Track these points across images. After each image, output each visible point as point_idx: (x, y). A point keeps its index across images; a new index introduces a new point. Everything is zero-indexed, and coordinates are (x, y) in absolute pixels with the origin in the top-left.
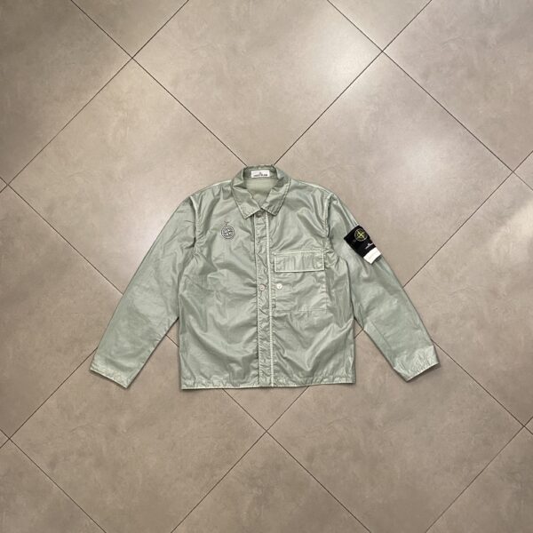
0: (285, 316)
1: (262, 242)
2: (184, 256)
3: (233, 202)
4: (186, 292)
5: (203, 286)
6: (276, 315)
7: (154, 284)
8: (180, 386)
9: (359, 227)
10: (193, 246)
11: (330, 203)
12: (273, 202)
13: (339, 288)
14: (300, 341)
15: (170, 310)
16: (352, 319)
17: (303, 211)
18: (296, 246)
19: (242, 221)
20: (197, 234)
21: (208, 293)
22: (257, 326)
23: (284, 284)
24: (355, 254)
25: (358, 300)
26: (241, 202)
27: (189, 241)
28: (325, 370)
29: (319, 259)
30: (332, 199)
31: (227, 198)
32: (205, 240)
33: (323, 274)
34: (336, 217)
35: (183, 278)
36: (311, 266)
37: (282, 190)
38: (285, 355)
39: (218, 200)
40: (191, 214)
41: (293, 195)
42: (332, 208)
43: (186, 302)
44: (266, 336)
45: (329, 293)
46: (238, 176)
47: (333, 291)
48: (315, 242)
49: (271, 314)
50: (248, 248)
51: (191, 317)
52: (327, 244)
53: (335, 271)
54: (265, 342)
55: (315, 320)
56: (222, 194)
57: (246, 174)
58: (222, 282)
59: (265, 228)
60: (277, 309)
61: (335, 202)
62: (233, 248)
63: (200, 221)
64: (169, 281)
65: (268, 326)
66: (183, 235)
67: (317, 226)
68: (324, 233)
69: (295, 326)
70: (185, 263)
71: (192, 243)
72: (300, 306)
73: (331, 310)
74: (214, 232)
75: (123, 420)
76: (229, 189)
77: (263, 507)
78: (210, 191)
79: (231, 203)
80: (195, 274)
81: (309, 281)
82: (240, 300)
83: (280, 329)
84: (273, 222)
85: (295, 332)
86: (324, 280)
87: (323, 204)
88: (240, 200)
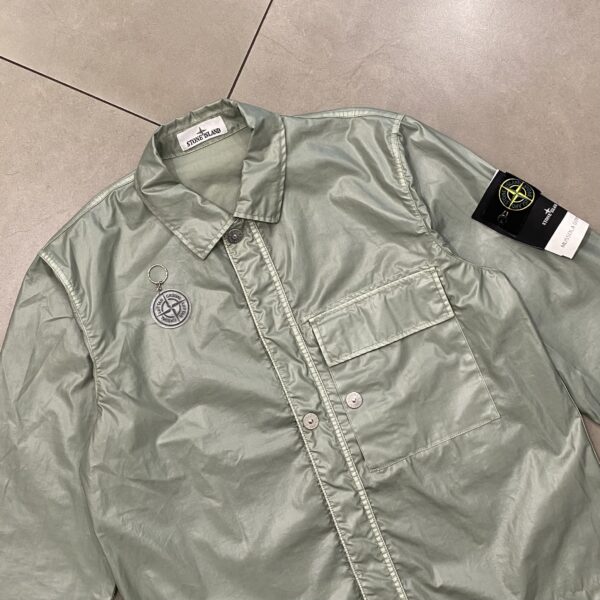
1: (266, 300)
2: (76, 413)
3: (158, 227)
4: (113, 511)
5: (154, 477)
7: (23, 517)
9: (502, 176)
10: (90, 378)
11: (404, 144)
12: (260, 190)
13: (513, 350)
14: (464, 528)
15: (88, 572)
16: (577, 421)
17: (342, 187)
18: (357, 279)
19: (198, 266)
20: (91, 343)
21: (168, 489)
22: (331, 528)
23: (363, 389)
24: (516, 246)
25: (573, 363)
26: (179, 220)
27: (76, 371)
28: (559, 581)
29: (429, 292)
30: (405, 131)
31: (139, 223)
32: (118, 351)
33: (454, 326)
34: (432, 173)
36: (414, 317)
37: (272, 154)
38: (438, 582)
39: (117, 236)
40: (57, 297)
41: (305, 156)
42: (415, 152)
43: (120, 539)
44: (368, 549)
45: (489, 370)
46: (146, 160)
47: (499, 362)
48: (404, 255)
49: (358, 486)
50: (238, 330)
51: (150, 573)
52: (436, 248)
53: (484, 308)
54: (371, 566)
55: (478, 456)
56: (121, 217)
57: (164, 146)
58: (200, 446)
59: (262, 263)
60: (369, 462)
61: (415, 137)
62: (197, 344)
63: (88, 304)
64: (58, 493)
65: (364, 520)
66: (56, 358)
67: (396, 212)
68: (420, 223)
69: (435, 493)
70: (86, 429)
71: (85, 371)
72: (426, 434)
73: (510, 414)
74: (135, 321)
76: (135, 198)
78: (89, 221)
79: (154, 231)
80: (120, 454)
81: (423, 358)
82: (265, 474)
83: (395, 516)
84: (277, 238)
85: (442, 508)
86: (464, 342)
87: (388, 153)
88: (172, 216)
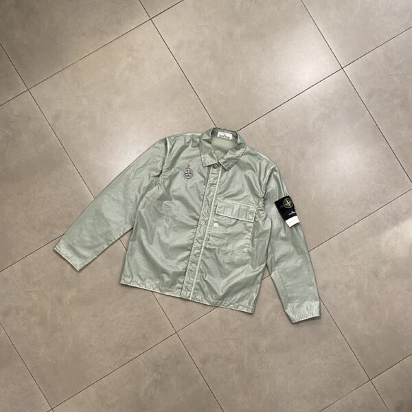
0: (215, 249)
1: (212, 187)
2: (149, 182)
3: (198, 151)
4: (143, 210)
5: (158, 209)
6: (208, 246)
7: (121, 197)
8: (120, 281)
9: (288, 197)
10: (159, 176)
11: (271, 173)
12: (229, 159)
13: (261, 239)
14: (221, 271)
15: (128, 220)
16: (264, 265)
17: (249, 173)
18: (237, 198)
19: (201, 168)
20: (164, 168)
21: (161, 215)
22: (191, 250)
23: (220, 224)
24: (280, 216)
25: (272, 252)
26: (205, 153)
27: (156, 172)
28: (234, 298)
29: (251, 213)
30: (273, 170)
31: (195, 147)
32: (169, 174)
33: (251, 225)
34: (273, 184)
35: (144, 199)
36: (244, 216)
37: (238, 153)
38: (206, 279)
39: (187, 146)
40: (163, 151)
41: (245, 159)
42: (272, 177)
43: (141, 217)
44: (196, 260)
45: (252, 241)
46: (207, 133)
47: (256, 240)
48: (252, 199)
49: (203, 245)
50: (201, 190)
51: (142, 230)
52: (261, 203)
53: (261, 225)
54: (194, 265)
55: (237, 258)
56: (191, 143)
57: (214, 133)
58: (173, 210)
59: (217, 178)
60: (210, 242)
61: (275, 173)
62: (188, 186)
63: (169, 158)
64: (133, 198)
65: (199, 253)
66: (153, 166)
67: (257, 188)
68: (261, 195)
69: (219, 259)
70: (149, 188)
71: (158, 174)
72: (227, 244)
73: (250, 254)
74: (177, 170)
75: (69, 295)
76: (198, 140)
77: (158, 389)
78: (183, 138)
79: (197, 151)
80: (154, 198)
81: (239, 228)
82: (184, 228)
83: (207, 258)
84: (224, 175)
85: (219, 264)
86: (251, 230)
87: (266, 172)
88: (204, 151)
